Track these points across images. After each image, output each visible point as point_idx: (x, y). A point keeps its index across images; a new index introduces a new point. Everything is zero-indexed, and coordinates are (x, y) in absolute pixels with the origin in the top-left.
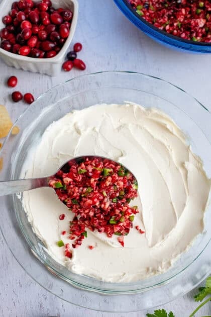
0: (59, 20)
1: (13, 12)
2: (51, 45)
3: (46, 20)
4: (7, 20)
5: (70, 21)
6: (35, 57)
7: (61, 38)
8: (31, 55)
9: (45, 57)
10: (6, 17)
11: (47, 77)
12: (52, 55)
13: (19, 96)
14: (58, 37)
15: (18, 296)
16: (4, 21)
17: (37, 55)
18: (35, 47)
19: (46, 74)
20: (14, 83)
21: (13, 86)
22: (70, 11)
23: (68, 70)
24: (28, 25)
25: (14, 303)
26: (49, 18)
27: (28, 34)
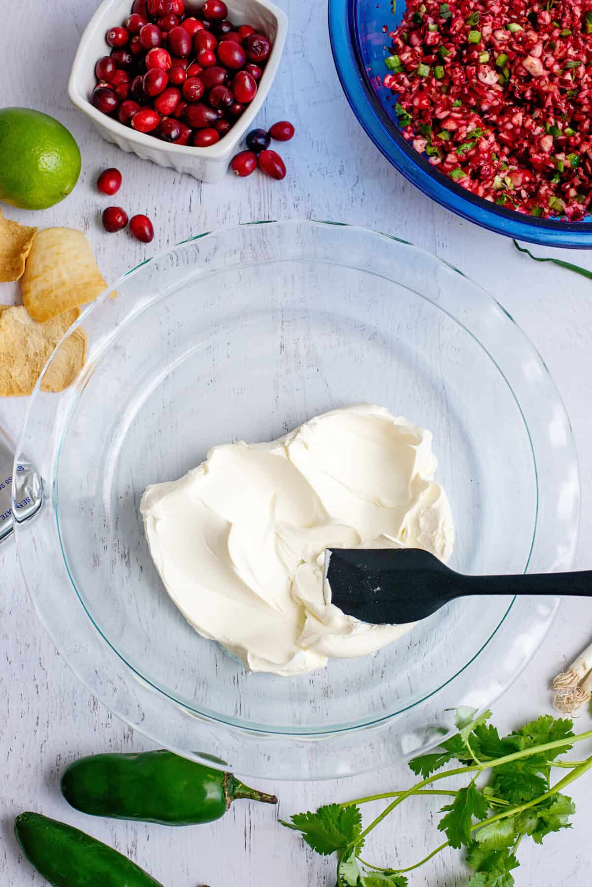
0: (237, 56)
1: (134, 20)
2: (210, 115)
3: (206, 54)
4: (117, 36)
5: (263, 64)
6: (168, 139)
7: (235, 102)
8: (160, 132)
9: (191, 142)
10: (114, 30)
11: (192, 181)
12: (208, 138)
13: (120, 219)
14: (229, 100)
15: (47, 673)
16: (107, 39)
17: (174, 134)
18: (171, 116)
19: (190, 175)
20: (112, 184)
21: (111, 192)
22: (268, 40)
23: (244, 173)
24: (162, 59)
25: (37, 687)
26: (215, 51)
27: (159, 82)
